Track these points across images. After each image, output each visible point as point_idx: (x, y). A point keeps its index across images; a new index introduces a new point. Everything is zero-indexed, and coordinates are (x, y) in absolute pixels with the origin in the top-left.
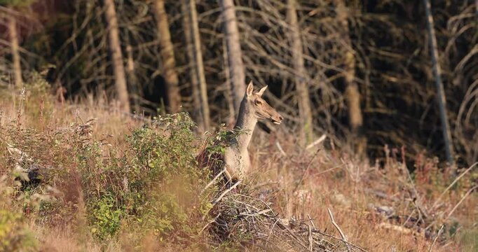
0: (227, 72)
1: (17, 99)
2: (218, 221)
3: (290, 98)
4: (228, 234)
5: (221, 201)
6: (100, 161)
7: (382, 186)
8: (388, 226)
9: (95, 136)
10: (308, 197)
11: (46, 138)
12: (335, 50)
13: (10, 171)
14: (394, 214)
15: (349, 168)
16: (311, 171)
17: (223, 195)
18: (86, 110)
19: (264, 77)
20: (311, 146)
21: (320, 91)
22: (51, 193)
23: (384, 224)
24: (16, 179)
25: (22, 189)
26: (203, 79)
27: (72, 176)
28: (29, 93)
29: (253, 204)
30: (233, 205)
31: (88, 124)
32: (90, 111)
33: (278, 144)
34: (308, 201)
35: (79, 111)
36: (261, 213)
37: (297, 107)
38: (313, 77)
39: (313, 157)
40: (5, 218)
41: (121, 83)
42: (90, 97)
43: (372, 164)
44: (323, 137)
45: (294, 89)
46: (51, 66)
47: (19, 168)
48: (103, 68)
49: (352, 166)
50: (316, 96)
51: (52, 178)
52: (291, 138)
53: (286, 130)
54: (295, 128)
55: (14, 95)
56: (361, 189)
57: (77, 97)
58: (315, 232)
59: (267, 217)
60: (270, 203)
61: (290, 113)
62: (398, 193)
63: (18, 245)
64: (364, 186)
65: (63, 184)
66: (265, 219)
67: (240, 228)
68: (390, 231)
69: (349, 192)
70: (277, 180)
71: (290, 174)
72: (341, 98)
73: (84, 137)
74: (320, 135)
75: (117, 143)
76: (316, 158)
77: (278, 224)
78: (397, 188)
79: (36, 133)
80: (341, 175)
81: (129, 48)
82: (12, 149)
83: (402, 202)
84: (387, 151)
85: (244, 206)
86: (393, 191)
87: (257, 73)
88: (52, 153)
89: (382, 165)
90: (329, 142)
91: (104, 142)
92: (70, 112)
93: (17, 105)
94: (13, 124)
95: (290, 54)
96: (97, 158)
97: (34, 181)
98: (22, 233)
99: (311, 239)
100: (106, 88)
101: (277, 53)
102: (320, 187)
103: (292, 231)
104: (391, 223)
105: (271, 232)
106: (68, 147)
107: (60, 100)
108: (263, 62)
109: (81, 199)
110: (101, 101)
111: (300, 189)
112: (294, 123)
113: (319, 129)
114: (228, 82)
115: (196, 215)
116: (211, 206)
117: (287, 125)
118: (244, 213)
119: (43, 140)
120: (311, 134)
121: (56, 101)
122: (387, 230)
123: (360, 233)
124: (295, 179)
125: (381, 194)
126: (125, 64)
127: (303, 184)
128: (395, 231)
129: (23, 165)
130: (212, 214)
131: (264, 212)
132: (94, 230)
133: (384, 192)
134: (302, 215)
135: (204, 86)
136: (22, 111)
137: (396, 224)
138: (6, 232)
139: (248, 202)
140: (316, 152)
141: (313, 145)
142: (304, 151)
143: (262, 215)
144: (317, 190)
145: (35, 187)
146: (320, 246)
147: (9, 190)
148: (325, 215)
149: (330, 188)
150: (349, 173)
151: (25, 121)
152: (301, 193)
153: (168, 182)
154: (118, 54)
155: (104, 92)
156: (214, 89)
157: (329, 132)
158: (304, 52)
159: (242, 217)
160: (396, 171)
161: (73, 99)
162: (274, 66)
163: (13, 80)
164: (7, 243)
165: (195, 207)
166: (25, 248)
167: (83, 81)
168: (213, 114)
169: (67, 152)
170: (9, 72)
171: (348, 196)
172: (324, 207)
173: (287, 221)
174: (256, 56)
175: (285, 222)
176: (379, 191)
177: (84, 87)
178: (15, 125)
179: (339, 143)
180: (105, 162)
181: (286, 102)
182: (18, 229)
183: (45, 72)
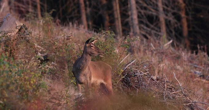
0: (130, 13)
1: (39, 24)
2: (125, 77)
3: (157, 24)
4: (130, 83)
5: (127, 69)
6: (75, 51)
7: (197, 62)
8: (199, 79)
9: (72, 40)
10: (165, 67)
11: (51, 41)
12: (176, 4)
13: (36, 55)
14: (202, 74)
15: (182, 54)
16: (166, 56)
17: (128, 66)
18: (69, 29)
19: (146, 15)
20: (166, 45)
21: (170, 21)
22: (53, 65)
23: (197, 79)
24: (38, 59)
25: (41, 63)
26: (119, 16)
27: (63, 58)
28: (44, 22)
29: (141, 70)
30: (132, 70)
31: (70, 35)
32: (70, 30)
33: (152, 44)
34: (164, 69)
35: (66, 30)
36: (144, 74)
37: (160, 28)
38: (167, 15)
39: (167, 50)
40: (33, 76)
41: (84, 17)
42: (71, 24)
43: (192, 53)
44: (171, 41)
45: (159, 20)
46: (53, 10)
47: (39, 54)
48: (76, 11)
49: (183, 54)
50: (168, 24)
51: (54, 58)
52: (157, 41)
53: (155, 38)
54: (159, 37)
55: (38, 23)
56: (187, 63)
57: (65, 23)
58: (167, 82)
59: (147, 76)
60: (148, 70)
61: (157, 31)
62: (203, 65)
63: (39, 88)
64: (189, 62)
65: (59, 61)
66: (146, 77)
67: (135, 80)
68: (200, 82)
69: (182, 65)
70: (151, 60)
71: (157, 57)
72: (179, 24)
73: (68, 41)
74: (169, 40)
75: (82, 44)
76: (168, 50)
77: (152, 79)
78: (203, 63)
79: (47, 39)
80: (179, 57)
81: (88, 3)
82: (37, 46)
83: (205, 69)
84: (199, 47)
85: (137, 71)
86: (201, 65)
87: (143, 14)
88: (54, 48)
89: (197, 53)
90: (174, 44)
91: (76, 43)
92: (62, 30)
93: (39, 27)
94: (37, 35)
95: (157, 5)
96: (74, 50)
97: (46, 60)
98: (41, 82)
99: (165, 85)
100: (77, 19)
101: (151, 5)
102: (170, 63)
103: (157, 82)
104: (200, 78)
105: (148, 82)
106: (61, 45)
107: (57, 25)
108: (145, 9)
109: (66, 68)
110: (75, 25)
111: (161, 63)
112: (159, 35)
113: (170, 38)
114: (130, 17)
115: (116, 74)
116: (123, 71)
117: (156, 36)
118: (137, 74)
119: (50, 42)
120: (166, 40)
121: (56, 25)
122: (199, 81)
123: (187, 82)
124: (159, 59)
125: (196, 66)
126: (86, 10)
127: (162, 61)
128: (202, 82)
129: (41, 53)
130: (123, 74)
131: (145, 73)
132: (72, 81)
133: (197, 65)
134: (162, 75)
135: (120, 19)
136: (41, 29)
137: (203, 79)
138: (34, 82)
139: (139, 69)
140: (168, 48)
141: (167, 44)
142: (163, 47)
143: (145, 75)
144: (168, 64)
145: (47, 62)
146: (170, 88)
147: (35, 64)
148: (172, 75)
149: (174, 63)
150: (182, 57)
151: (42, 34)
152: (162, 65)
153: (104, 60)
154: (83, 5)
155: (76, 21)
156: (124, 20)
157: (174, 39)
158: (163, 4)
159: (136, 75)
160: (203, 56)
161: (63, 24)
162: (150, 10)
163: (37, 16)
164: (34, 87)
165: (115, 71)
166: (42, 89)
167: (67, 17)
168: (123, 31)
169: (61, 48)
170: (36, 12)
171: (182, 66)
172: (171, 71)
173: (155, 77)
174: (142, 6)
175: (155, 78)
176: (195, 64)
177: (68, 19)
178: (38, 36)
179: (178, 44)
180: (77, 52)
181: (155, 26)
182: (39, 80)
183: (51, 13)
